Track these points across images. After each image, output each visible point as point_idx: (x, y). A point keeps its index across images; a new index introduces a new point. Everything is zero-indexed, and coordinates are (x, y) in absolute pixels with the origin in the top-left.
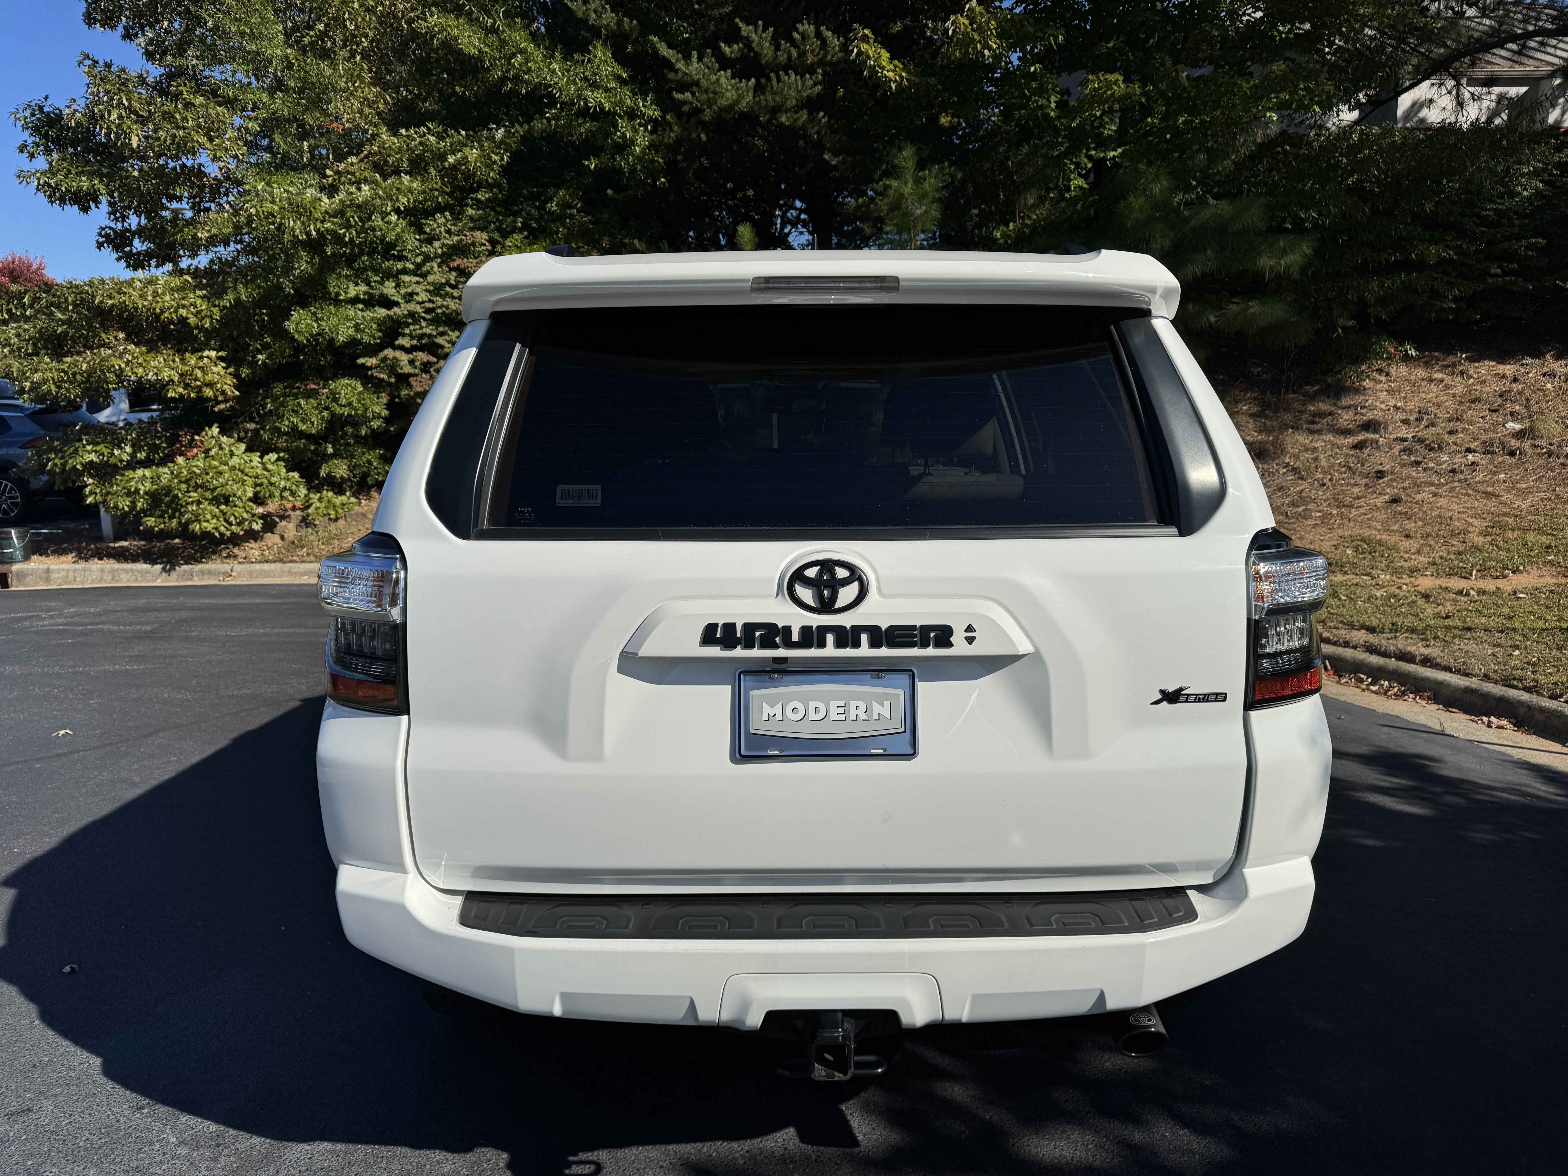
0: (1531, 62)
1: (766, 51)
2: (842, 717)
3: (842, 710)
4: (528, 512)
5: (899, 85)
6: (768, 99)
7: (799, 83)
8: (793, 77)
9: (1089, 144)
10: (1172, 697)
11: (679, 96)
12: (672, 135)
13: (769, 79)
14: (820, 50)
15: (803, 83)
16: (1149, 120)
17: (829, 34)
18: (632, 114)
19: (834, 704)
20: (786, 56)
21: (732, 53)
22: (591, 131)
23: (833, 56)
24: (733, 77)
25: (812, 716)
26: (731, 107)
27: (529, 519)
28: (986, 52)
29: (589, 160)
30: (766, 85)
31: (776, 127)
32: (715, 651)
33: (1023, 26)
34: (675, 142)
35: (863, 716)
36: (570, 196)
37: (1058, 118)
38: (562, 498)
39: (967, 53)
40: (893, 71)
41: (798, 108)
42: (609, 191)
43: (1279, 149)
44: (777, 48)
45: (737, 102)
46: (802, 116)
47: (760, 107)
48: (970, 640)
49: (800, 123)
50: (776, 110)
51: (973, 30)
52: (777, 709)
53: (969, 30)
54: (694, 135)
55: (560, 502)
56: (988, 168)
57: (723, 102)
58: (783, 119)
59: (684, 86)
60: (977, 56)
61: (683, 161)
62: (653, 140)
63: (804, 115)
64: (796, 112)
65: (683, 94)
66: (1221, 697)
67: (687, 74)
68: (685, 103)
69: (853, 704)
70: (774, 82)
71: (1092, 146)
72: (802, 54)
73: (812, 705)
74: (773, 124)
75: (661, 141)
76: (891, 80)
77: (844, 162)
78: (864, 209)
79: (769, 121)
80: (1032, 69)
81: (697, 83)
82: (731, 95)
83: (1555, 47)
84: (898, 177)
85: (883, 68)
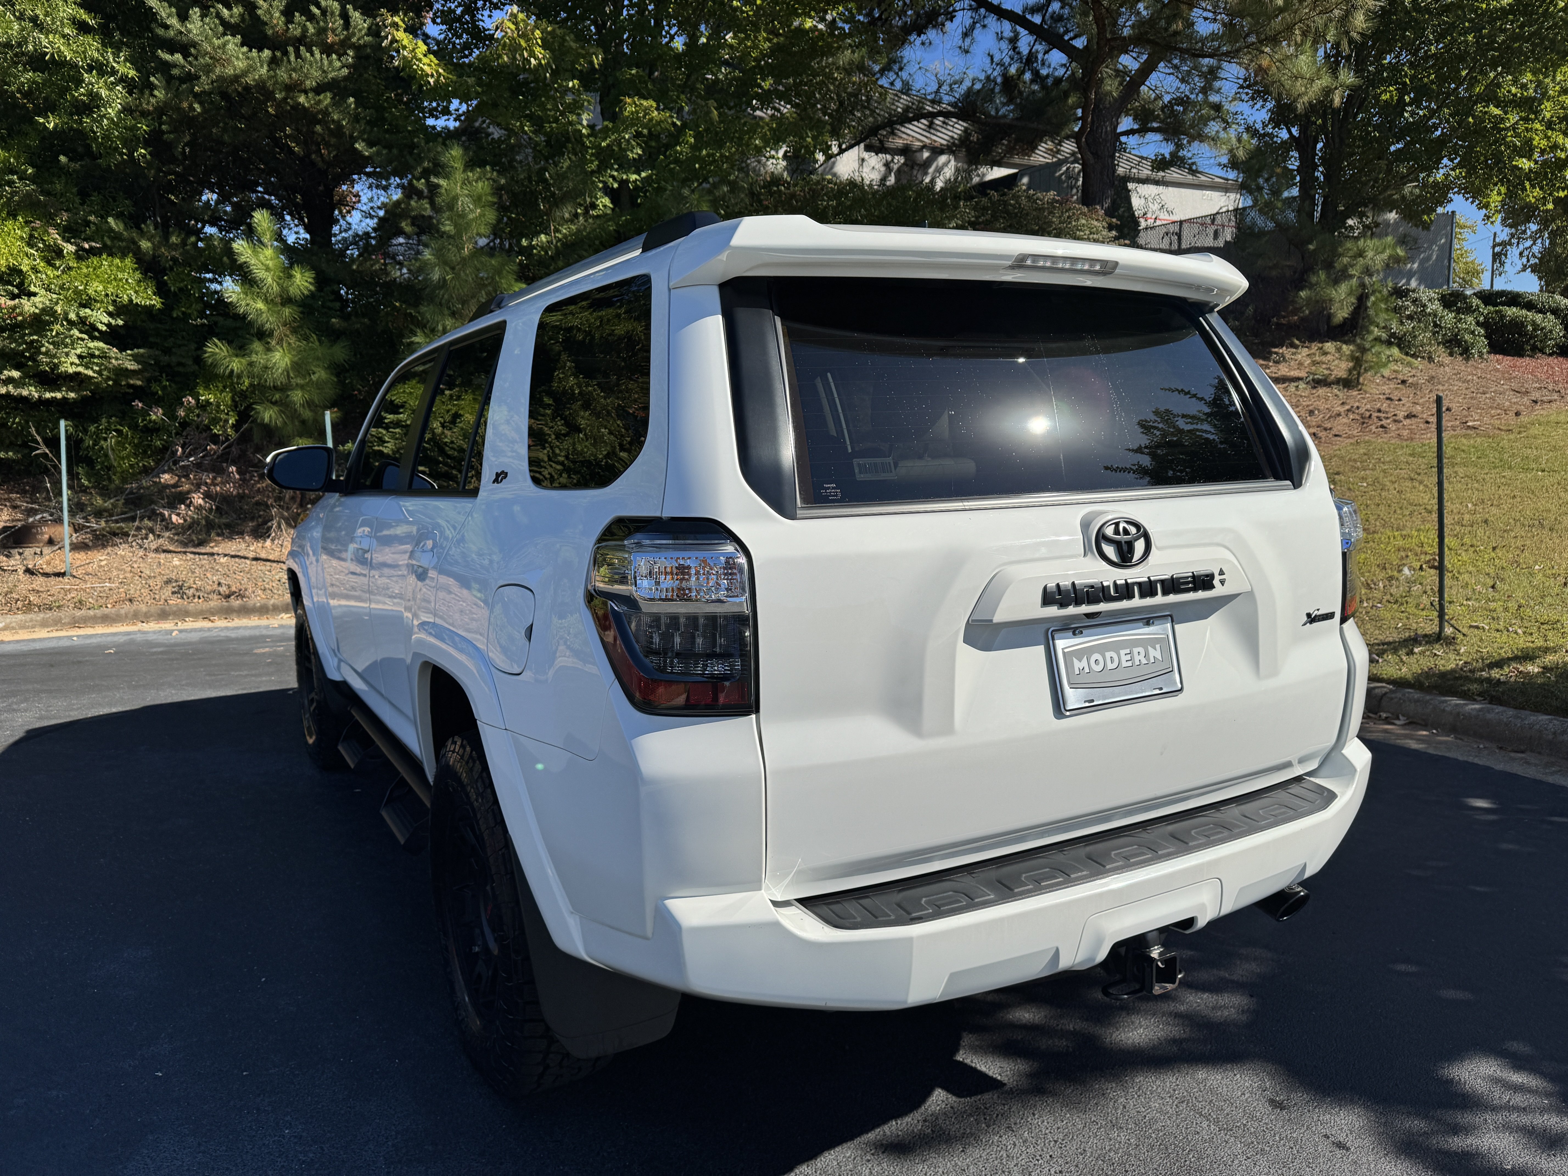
0: (904, 136)
1: (275, 22)
2: (1130, 664)
3: (1128, 657)
4: (833, 488)
5: (437, 81)
6: (282, 74)
7: (326, 62)
8: (318, 55)
9: (612, 165)
10: (1312, 619)
11: (167, 57)
12: (153, 100)
13: (286, 53)
14: (343, 30)
15: (331, 63)
16: (678, 148)
17: (357, 14)
18: (100, 68)
19: (1123, 652)
20: (299, 30)
21: (231, 16)
22: (34, 82)
23: (359, 39)
24: (242, 45)
25: (1110, 666)
26: (236, 78)
27: (836, 496)
28: (532, 60)
29: (46, 117)
30: (282, 61)
31: (292, 107)
32: (1053, 611)
33: (564, 40)
34: (155, 109)
35: (1144, 661)
36: (14, 158)
37: (589, 135)
38: (860, 473)
39: (515, 58)
40: (429, 65)
41: (319, 89)
42: (63, 158)
43: (775, 189)
44: (289, 19)
45: (245, 73)
46: (325, 98)
47: (276, 83)
48: (1222, 582)
49: (322, 106)
50: (292, 88)
51: (519, 35)
52: (1084, 662)
53: (515, 35)
54: (185, 105)
55: (860, 477)
56: (525, 178)
57: (230, 71)
58: (302, 99)
59: (172, 46)
60: (523, 63)
61: (170, 132)
62: (128, 103)
63: (326, 99)
64: (318, 94)
65: (172, 55)
66: (1330, 616)
67: (181, 33)
68: (175, 66)
69: (1136, 650)
70: (292, 58)
71: (616, 167)
72: (322, 31)
73: (1108, 655)
74: (288, 103)
75: (137, 106)
76: (427, 75)
77: (378, 153)
78: (403, 206)
79: (285, 99)
80: (571, 84)
81: (194, 45)
82: (241, 65)
83: (953, 126)
84: (447, 177)
85: (420, 60)
